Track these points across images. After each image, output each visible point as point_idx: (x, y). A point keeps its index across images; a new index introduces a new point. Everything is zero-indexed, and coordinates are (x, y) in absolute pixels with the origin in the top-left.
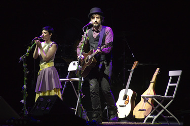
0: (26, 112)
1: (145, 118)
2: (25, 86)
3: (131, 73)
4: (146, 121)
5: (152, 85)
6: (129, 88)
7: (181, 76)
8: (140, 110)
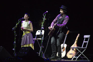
0: (15, 55)
1: (72, 58)
2: (15, 42)
3: (66, 36)
4: (73, 59)
5: (76, 42)
6: (65, 44)
7: (90, 38)
8: (70, 54)
